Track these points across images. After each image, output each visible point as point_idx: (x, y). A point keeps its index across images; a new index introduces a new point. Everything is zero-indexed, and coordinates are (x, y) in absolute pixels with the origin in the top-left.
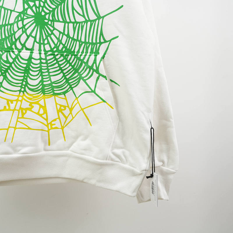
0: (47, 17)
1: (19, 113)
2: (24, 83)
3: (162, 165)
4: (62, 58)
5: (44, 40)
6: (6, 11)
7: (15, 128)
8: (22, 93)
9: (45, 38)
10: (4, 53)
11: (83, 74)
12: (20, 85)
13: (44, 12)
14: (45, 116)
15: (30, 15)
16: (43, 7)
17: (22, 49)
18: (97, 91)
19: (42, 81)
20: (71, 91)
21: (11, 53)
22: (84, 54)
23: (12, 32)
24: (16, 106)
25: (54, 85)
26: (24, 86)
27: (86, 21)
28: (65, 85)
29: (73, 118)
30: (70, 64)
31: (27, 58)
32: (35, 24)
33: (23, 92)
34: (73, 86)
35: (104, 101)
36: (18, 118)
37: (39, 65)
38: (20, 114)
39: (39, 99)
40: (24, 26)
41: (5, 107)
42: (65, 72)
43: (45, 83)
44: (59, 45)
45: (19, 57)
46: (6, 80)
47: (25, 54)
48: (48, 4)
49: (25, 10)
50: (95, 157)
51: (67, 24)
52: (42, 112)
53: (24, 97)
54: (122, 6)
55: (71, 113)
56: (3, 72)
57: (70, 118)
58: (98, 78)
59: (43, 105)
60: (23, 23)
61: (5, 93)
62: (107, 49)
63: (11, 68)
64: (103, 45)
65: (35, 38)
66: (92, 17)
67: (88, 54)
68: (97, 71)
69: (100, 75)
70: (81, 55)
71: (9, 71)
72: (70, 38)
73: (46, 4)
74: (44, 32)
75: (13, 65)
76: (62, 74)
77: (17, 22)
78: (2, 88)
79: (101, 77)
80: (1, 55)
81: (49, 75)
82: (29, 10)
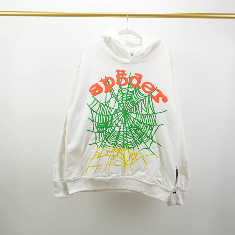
0: (128, 111)
1: (112, 157)
2: (116, 143)
3: (181, 187)
4: (134, 131)
5: (126, 122)
6: (110, 108)
7: (110, 165)
10: (107, 129)
11: (143, 139)
12: (114, 144)
13: (127, 109)
14: (123, 159)
15: (121, 111)
16: (127, 106)
17: (116, 126)
18: (151, 148)
19: (124, 142)
20: (137, 147)
21: (111, 128)
22: (145, 130)
23: (112, 119)
24: (111, 154)
25: (129, 144)
26: (116, 145)
27: (148, 114)
28: (134, 144)
29: (137, 160)
30: (138, 134)
31: (118, 131)
32: (122, 114)
33: (115, 147)
34: (138, 144)
35: (154, 154)
36: (112, 160)
37: (122, 135)
39: (122, 151)
40: (118, 116)
41: (106, 154)
42: (134, 137)
44: (133, 124)
45: (114, 130)
46: (107, 142)
47: (117, 129)
48: (129, 105)
49: (118, 108)
50: (148, 181)
51: (138, 115)
52: (122, 157)
53: (115, 150)
54: (166, 110)
55: (135, 157)
56: (106, 137)
57: (135, 160)
58: (152, 143)
59: (123, 153)
60: (117, 114)
61: (107, 148)
62: (157, 128)
64: (155, 126)
65: (122, 121)
67: (147, 130)
68: (152, 139)
69: (153, 141)
70: (143, 130)
71: (109, 137)
72: (139, 121)
73: (128, 105)
74: (127, 118)
75: (111, 135)
76: (133, 138)
77: (115, 114)
78: (105, 145)
79: (153, 142)
80: (106, 130)
81: (127, 139)
82: (121, 108)
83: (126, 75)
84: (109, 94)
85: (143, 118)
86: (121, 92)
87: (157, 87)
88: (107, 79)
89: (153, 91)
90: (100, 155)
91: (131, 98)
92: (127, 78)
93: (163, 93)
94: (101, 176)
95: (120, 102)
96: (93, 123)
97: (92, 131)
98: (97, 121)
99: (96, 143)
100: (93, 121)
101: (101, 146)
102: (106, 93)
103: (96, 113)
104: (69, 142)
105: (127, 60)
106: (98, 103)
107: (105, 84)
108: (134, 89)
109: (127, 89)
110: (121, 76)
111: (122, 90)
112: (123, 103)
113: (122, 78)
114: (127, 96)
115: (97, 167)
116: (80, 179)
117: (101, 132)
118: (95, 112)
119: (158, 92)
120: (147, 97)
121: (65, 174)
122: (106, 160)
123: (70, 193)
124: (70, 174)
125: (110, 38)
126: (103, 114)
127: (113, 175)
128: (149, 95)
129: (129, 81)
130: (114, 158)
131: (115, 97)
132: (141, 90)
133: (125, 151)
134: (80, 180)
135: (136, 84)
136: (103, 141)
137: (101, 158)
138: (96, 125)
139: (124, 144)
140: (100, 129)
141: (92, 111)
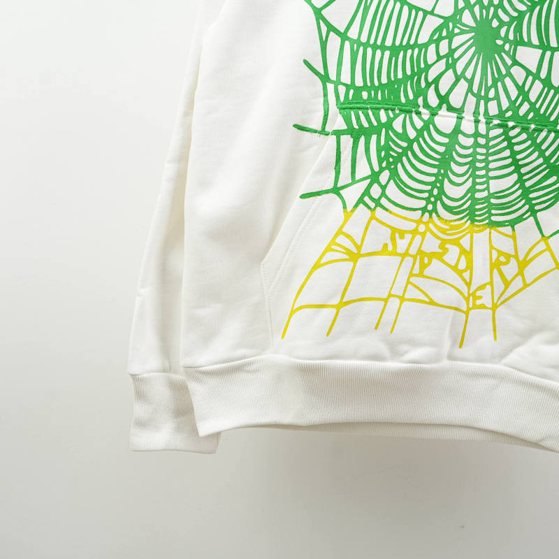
0: (503, 32)
1: (414, 263)
2: (435, 192)
4: (524, 136)
5: (488, 90)
6: (414, 12)
7: (402, 299)
8: (427, 214)
10: (396, 116)
12: (426, 195)
13: (500, 20)
14: (467, 275)
15: (467, 26)
17: (440, 106)
19: (472, 190)
20: (532, 218)
21: (414, 115)
23: (422, 66)
24: (410, 244)
25: (493, 201)
26: (435, 198)
28: (518, 203)
29: (526, 285)
30: (542, 154)
31: (449, 131)
32: (474, 48)
33: (430, 213)
34: (537, 208)
36: (411, 275)
37: (471, 150)
38: (417, 266)
39: (461, 232)
40: (452, 51)
41: (386, 245)
42: (523, 170)
43: (478, 195)
44: (521, 105)
45: (431, 126)
46: (395, 181)
47: (446, 121)
49: (458, 12)
51: (548, 54)
52: (463, 264)
53: (431, 226)
55: (521, 273)
56: (391, 160)
57: (518, 283)
59: (467, 248)
60: (450, 43)
61: (390, 212)
63: (409, 153)
65: (471, 82)
71: (404, 159)
72: (551, 87)
74: (492, 69)
75: (415, 145)
76: (515, 176)
77: (437, 42)
78: (383, 201)
80: (390, 121)
81: (486, 175)
82: (467, 13)
90: (359, 247)
96: (325, 88)
97: (319, 129)
98: (346, 78)
99: (336, 190)
100: (325, 78)
101: (361, 201)
115: (338, 307)
117: (367, 133)
118: (337, 32)
121: (183, 340)
123: (205, 428)
124: (208, 337)
126: (379, 43)
127: (416, 353)
130: (423, 267)
133: (475, 236)
136: (374, 177)
137: (361, 261)
138: (342, 99)
139: (472, 198)
140: (358, 119)
141: (324, 29)
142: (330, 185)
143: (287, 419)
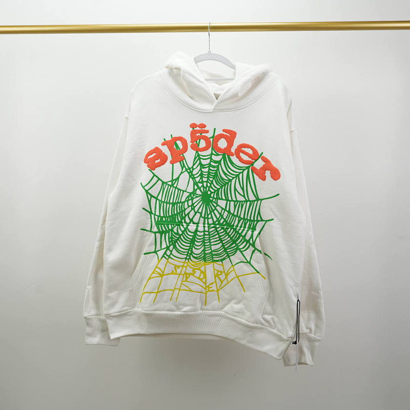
0: (212, 195)
1: (183, 277)
2: (190, 252)
3: (309, 333)
4: (222, 230)
5: (208, 215)
6: (179, 191)
7: (180, 290)
8: (187, 260)
9: (209, 213)
10: (175, 227)
11: (240, 246)
12: (186, 253)
13: (210, 191)
14: (204, 280)
15: (199, 195)
17: (190, 223)
18: (252, 262)
19: (204, 250)
20: (228, 259)
21: (181, 227)
22: (242, 229)
23: (183, 209)
24: (181, 271)
25: (213, 253)
26: (190, 254)
27: (246, 201)
28: (222, 253)
29: (228, 282)
30: (229, 236)
31: (193, 231)
32: (202, 202)
33: (188, 259)
34: (230, 255)
35: (258, 272)
36: (182, 281)
37: (202, 237)
38: (185, 278)
39: (201, 265)
40: (193, 204)
41: (173, 271)
42: (223, 242)
43: (206, 252)
44: (221, 219)
45: (187, 229)
46: (175, 249)
47: (192, 227)
48: (214, 185)
49: (195, 190)
50: (246, 321)
51: (229, 202)
52: (202, 276)
53: (189, 264)
55: (226, 278)
56: (173, 242)
57: (225, 282)
58: (253, 252)
59: (204, 271)
60: (192, 202)
61: (174, 260)
62: (263, 227)
63: (180, 239)
64: (260, 222)
65: (201, 213)
66: (252, 198)
67: (246, 229)
68: (253, 245)
69: (256, 249)
70: (239, 229)
71: (178, 241)
72: (231, 213)
73: (212, 186)
74: (209, 208)
75: (182, 237)
76: (221, 244)
77: (188, 201)
78: (171, 256)
79: (256, 251)
80: (173, 228)
81: (210, 244)
82: (198, 190)
83: (208, 132)
84: (177, 165)
85: (239, 208)
86: (199, 161)
87: (262, 153)
88: (175, 140)
89: (256, 160)
90: (163, 272)
91: (216, 173)
92: (209, 137)
93: (273, 164)
94: (164, 309)
95: (197, 180)
96: (151, 216)
97: (150, 230)
98: (157, 213)
99: (155, 252)
100: (151, 213)
101: (163, 256)
102: (173, 164)
103: (156, 198)
104: (110, 250)
105: (208, 107)
106: (159, 181)
107: (171, 149)
108: (222, 156)
109: (209, 156)
110: (199, 134)
111: (200, 159)
112: (202, 182)
113: (200, 138)
114: (209, 169)
115: (157, 293)
116: (130, 313)
117: (165, 232)
118: (154, 197)
119: (264, 161)
120: (244, 170)
121: (105, 304)
122: (172, 281)
123: (113, 336)
124: (113, 305)
125: (178, 69)
126: (168, 201)
127: (186, 309)
128: (248, 168)
129: (212, 143)
130: (187, 278)
131: (188, 170)
132: (234, 159)
133: (206, 266)
134: (131, 315)
135: (225, 148)
136: (168, 248)
137: (164, 277)
138: (156, 220)
139: (204, 253)
140: (162, 228)
141: (149, 196)
142: (153, 250)
143: (142, 332)
